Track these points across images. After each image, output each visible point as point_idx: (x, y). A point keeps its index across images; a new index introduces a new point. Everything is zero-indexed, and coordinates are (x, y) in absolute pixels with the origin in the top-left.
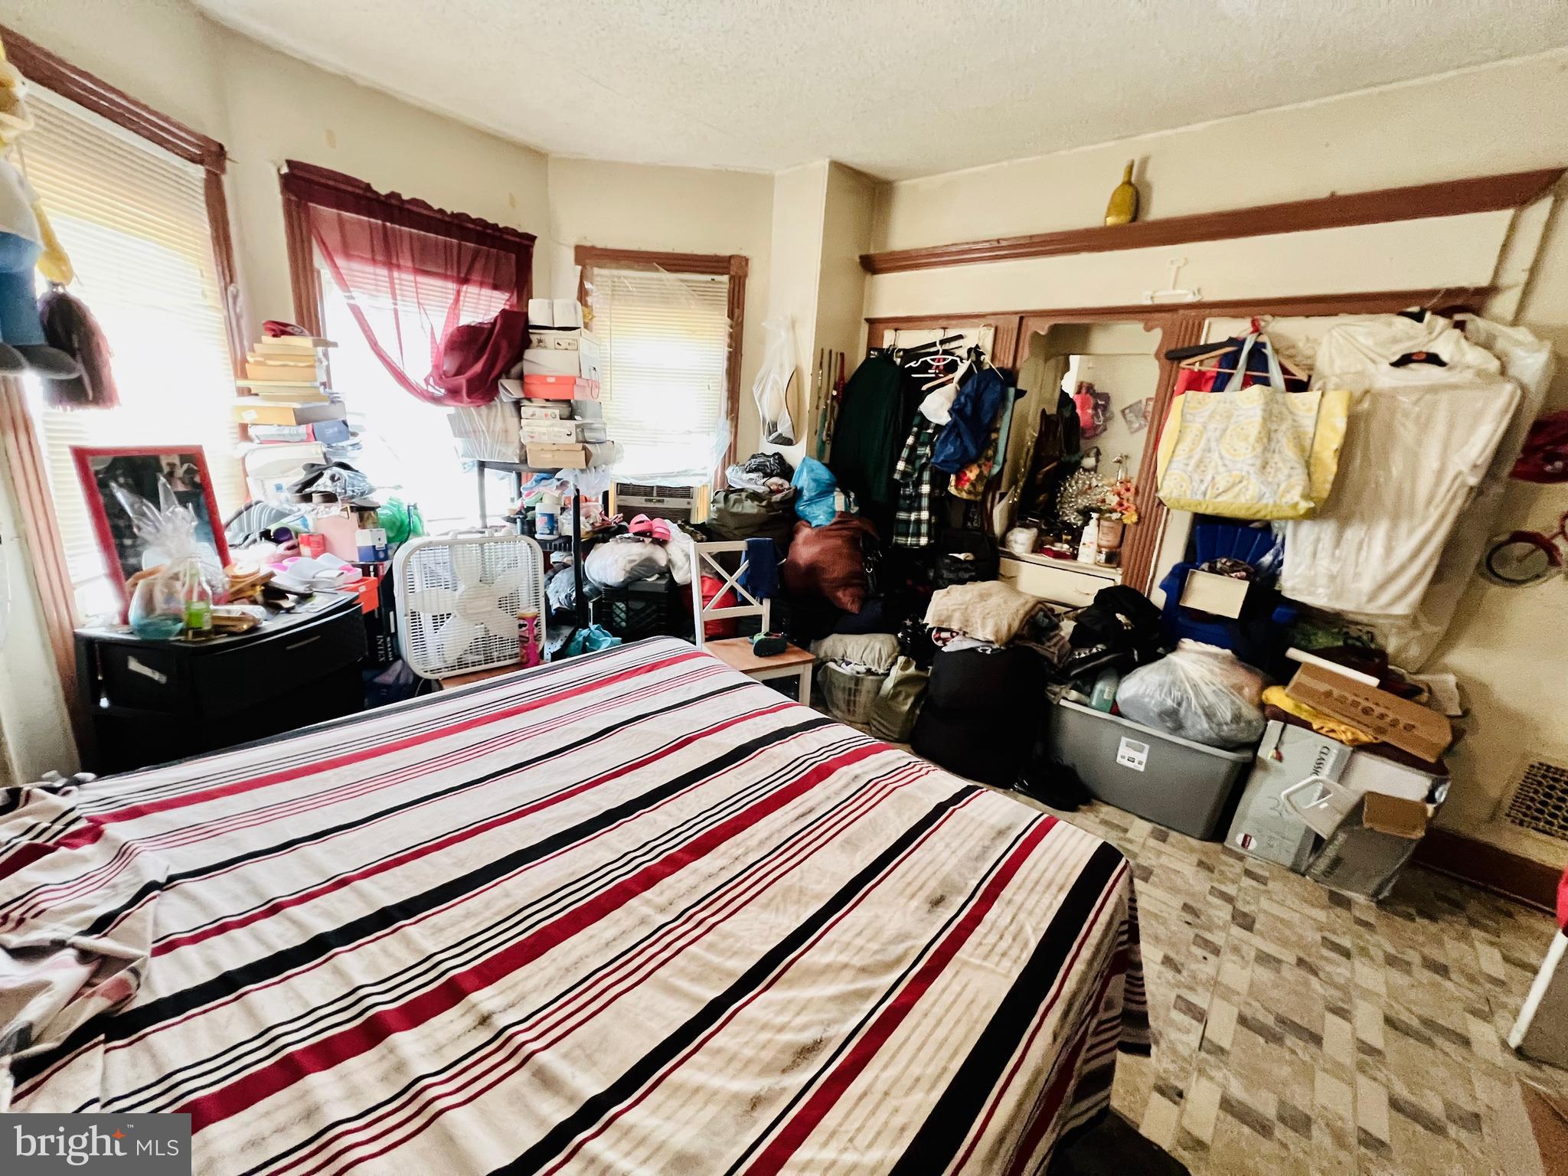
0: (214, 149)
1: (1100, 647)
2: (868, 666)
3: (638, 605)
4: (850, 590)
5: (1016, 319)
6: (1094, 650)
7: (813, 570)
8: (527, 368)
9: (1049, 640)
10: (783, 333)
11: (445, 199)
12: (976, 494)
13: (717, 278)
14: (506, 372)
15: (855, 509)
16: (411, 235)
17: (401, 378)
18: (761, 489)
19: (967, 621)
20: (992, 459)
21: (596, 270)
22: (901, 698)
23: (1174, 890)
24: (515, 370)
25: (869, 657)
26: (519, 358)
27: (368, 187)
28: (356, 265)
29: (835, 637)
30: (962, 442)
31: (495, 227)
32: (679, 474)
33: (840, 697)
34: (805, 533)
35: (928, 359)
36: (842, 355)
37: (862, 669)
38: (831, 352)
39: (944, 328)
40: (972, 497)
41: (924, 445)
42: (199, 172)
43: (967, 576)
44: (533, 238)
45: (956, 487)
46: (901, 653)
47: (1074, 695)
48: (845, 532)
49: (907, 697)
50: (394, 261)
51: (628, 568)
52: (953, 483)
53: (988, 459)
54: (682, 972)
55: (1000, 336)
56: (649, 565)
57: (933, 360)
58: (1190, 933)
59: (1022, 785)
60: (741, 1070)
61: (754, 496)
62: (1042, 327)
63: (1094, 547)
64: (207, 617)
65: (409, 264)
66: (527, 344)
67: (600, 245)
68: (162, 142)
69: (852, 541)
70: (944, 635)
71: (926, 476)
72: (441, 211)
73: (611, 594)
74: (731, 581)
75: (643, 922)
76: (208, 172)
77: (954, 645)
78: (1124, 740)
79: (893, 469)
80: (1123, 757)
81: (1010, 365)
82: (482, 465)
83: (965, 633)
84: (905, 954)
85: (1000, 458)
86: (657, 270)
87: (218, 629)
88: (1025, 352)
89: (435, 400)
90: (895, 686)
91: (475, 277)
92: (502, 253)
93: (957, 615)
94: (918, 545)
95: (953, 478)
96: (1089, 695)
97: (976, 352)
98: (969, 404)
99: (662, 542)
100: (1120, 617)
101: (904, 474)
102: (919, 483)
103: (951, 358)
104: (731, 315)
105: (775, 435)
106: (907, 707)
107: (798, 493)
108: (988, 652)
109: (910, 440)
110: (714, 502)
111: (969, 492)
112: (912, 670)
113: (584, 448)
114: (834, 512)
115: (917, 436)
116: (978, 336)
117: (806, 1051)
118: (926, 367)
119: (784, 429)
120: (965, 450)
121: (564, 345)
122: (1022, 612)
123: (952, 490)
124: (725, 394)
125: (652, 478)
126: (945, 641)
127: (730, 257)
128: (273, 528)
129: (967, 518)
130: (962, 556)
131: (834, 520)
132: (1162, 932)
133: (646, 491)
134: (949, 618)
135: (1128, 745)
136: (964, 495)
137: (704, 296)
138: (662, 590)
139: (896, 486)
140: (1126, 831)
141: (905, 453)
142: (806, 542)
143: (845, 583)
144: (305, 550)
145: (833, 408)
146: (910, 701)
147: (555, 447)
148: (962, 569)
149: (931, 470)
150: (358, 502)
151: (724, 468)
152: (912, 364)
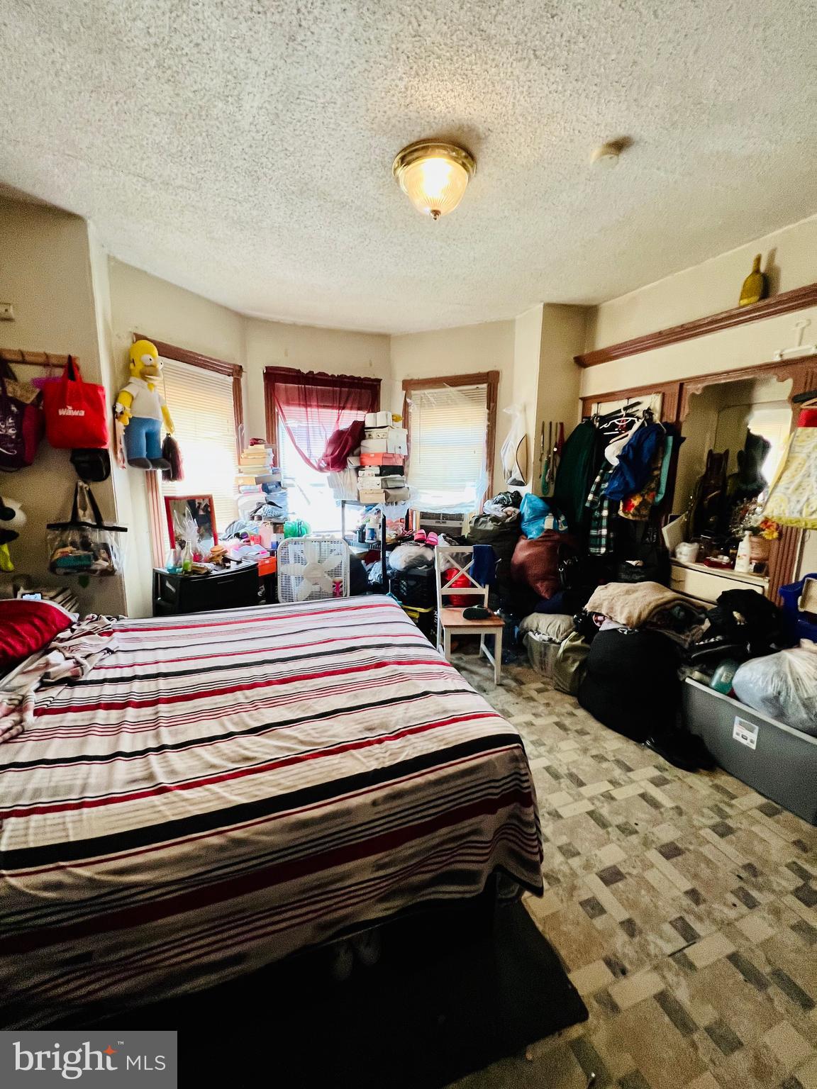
0: (238, 368)
1: (719, 638)
2: (551, 636)
3: (412, 583)
4: (546, 583)
5: (677, 387)
6: (712, 640)
7: (523, 566)
8: (363, 450)
9: (690, 631)
10: (518, 414)
11: (333, 370)
12: (641, 516)
13: (480, 386)
14: (350, 453)
15: (563, 528)
16: (317, 390)
17: (308, 461)
18: (500, 515)
19: (612, 608)
20: (657, 490)
21: (413, 392)
22: (570, 661)
23: (747, 851)
24: (356, 452)
25: (551, 630)
26: (358, 445)
27: (299, 371)
28: (293, 408)
29: (535, 614)
30: (625, 479)
31: (359, 378)
32: (456, 506)
33: (537, 657)
34: (522, 542)
35: (615, 421)
36: (562, 424)
37: (546, 638)
38: (551, 423)
39: (628, 399)
40: (637, 518)
41: (605, 482)
42: (231, 379)
43: (637, 578)
44: (379, 381)
45: (624, 511)
46: (575, 630)
47: (697, 675)
48: (549, 544)
49: (574, 661)
50: (308, 403)
51: (408, 561)
52: (621, 508)
53: (652, 490)
54: (231, 720)
55: (666, 399)
56: (421, 560)
57: (619, 421)
58: (736, 884)
59: (651, 742)
60: (219, 756)
61: (495, 519)
62: (696, 389)
63: (746, 560)
64: (190, 566)
65: (315, 404)
66: (364, 438)
67: (416, 378)
68: (218, 371)
69: (552, 550)
70: (600, 618)
71: (606, 504)
72: (333, 376)
73: (401, 575)
74: (463, 571)
75: (235, 700)
76: (235, 379)
77: (606, 626)
78: (737, 719)
79: (586, 499)
80: (738, 734)
81: (675, 420)
82: (344, 502)
83: (611, 618)
84: (327, 742)
85: (663, 488)
86: (444, 387)
87: (194, 572)
88: (686, 410)
89: (320, 469)
90: (564, 652)
91: (349, 405)
92: (363, 391)
93: (605, 604)
94: (599, 553)
95: (621, 504)
96: (711, 676)
97: (648, 412)
98: (631, 452)
99: (431, 546)
100: (736, 615)
101: (593, 502)
102: (601, 510)
103: (630, 419)
104: (488, 408)
105: (511, 479)
106: (573, 669)
107: (520, 516)
108: (625, 633)
109: (598, 479)
110: (470, 522)
111: (634, 515)
112: (578, 642)
113: (385, 492)
114: (543, 529)
115: (602, 476)
116: (652, 401)
117: (247, 759)
118: (614, 426)
119: (517, 475)
120: (627, 484)
121: (381, 436)
122: (653, 605)
123: (621, 513)
124: (485, 456)
125: (441, 508)
126: (601, 622)
127: (488, 373)
128: (241, 532)
129: (645, 535)
130: (634, 563)
131: (541, 535)
132: (705, 872)
133: (436, 517)
134: (600, 605)
135: (741, 723)
136: (631, 517)
137: (472, 398)
138: (425, 575)
139: (589, 511)
140: (733, 797)
141: (593, 489)
142: (522, 549)
143: (543, 578)
144: (252, 543)
145: (554, 459)
146: (576, 665)
147: (373, 492)
148: (635, 573)
149: (609, 500)
150: (274, 520)
151: (485, 501)
152: (605, 426)
